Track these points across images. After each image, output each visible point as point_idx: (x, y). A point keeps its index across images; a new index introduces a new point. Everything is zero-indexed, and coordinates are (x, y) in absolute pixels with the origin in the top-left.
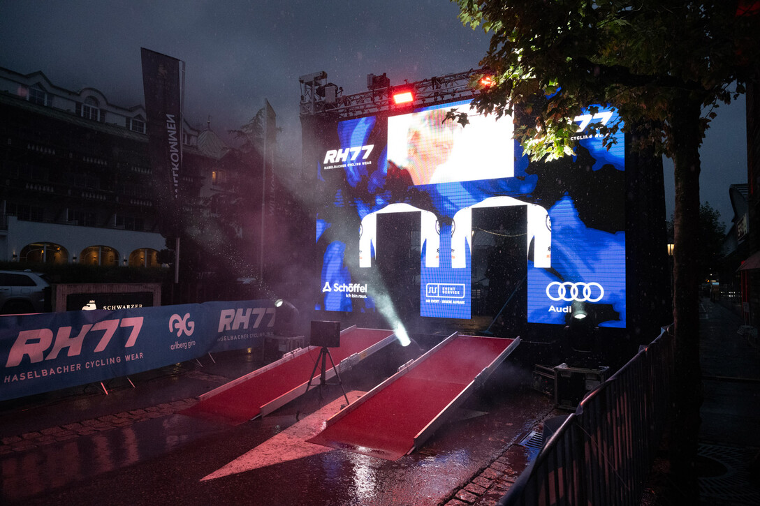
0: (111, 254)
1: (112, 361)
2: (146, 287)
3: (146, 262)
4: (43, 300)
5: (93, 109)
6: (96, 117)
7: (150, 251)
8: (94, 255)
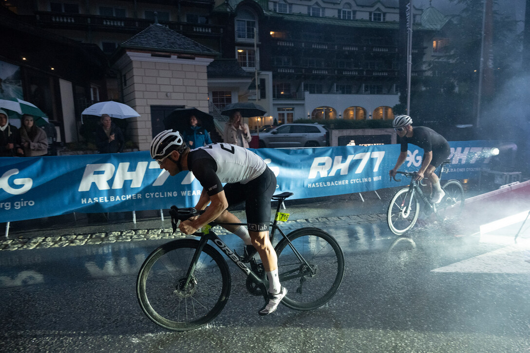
0: (361, 112)
1: (366, 180)
2: (386, 131)
3: (384, 116)
4: (325, 141)
5: (348, 12)
6: (350, 16)
7: (386, 108)
8: (351, 113)
